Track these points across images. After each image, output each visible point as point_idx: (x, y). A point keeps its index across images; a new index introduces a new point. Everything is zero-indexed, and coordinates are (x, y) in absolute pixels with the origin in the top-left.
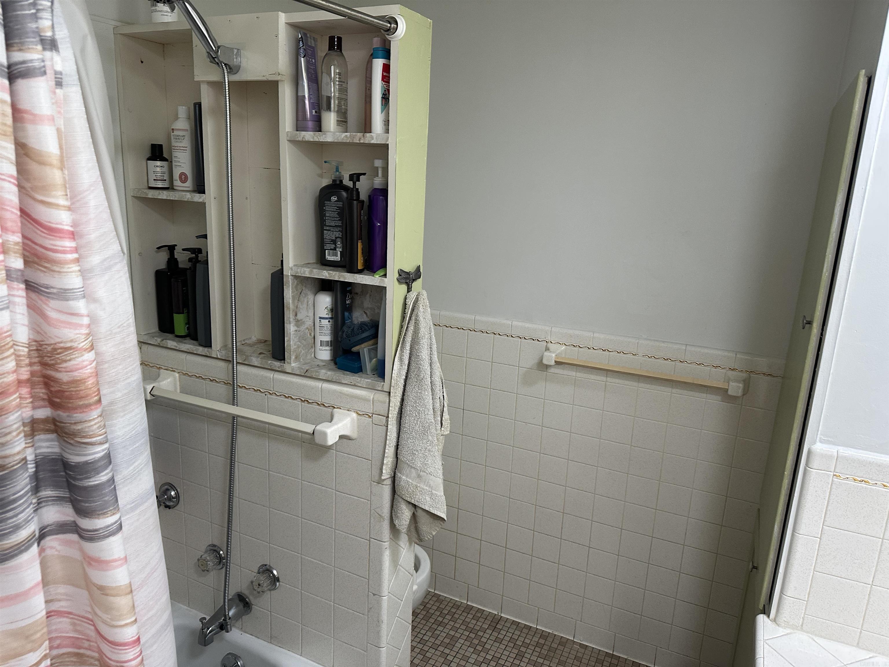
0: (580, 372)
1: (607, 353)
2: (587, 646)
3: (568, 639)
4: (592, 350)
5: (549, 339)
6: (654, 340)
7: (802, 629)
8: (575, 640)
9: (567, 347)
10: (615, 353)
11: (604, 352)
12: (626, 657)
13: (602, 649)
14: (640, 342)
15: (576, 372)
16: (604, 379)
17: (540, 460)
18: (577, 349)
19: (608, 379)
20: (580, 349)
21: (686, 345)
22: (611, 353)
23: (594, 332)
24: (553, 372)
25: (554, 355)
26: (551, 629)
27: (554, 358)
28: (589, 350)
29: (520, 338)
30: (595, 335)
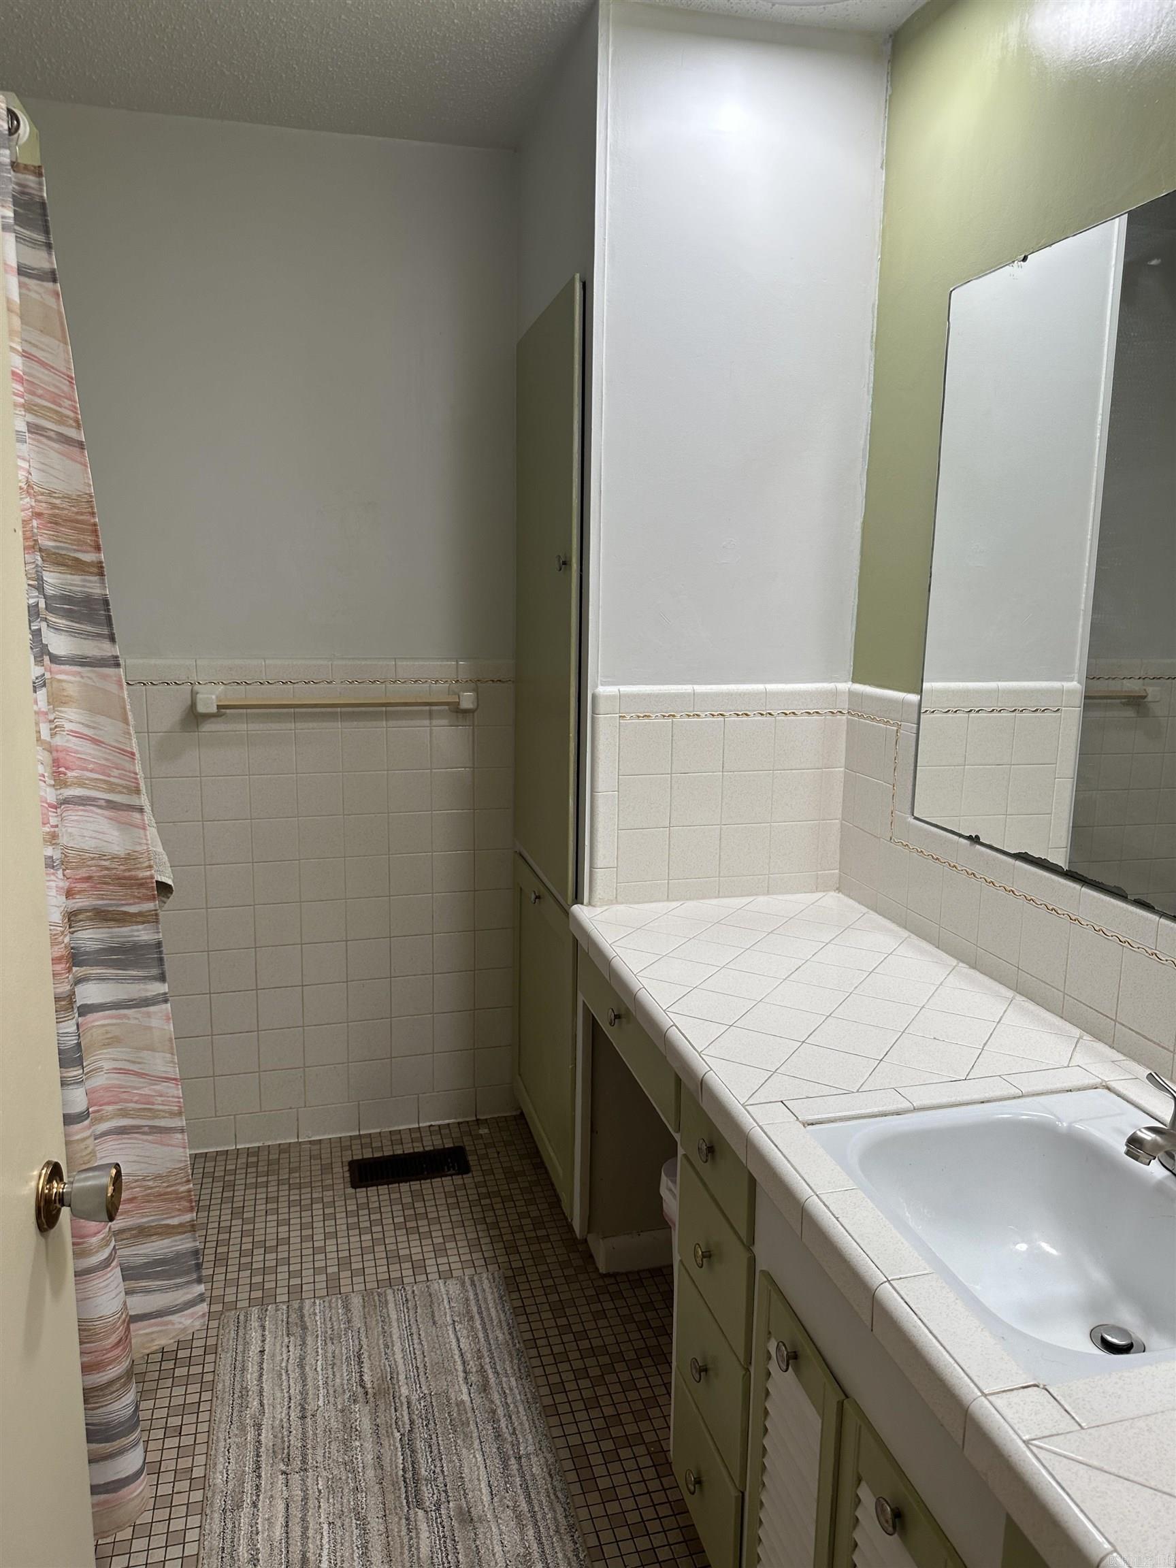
0: (253, 722)
1: (290, 686)
2: (320, 1140)
3: (290, 1143)
4: (266, 686)
5: (194, 678)
6: (353, 659)
7: (617, 903)
8: (300, 1140)
9: (228, 687)
10: (302, 685)
11: (285, 686)
12: (378, 1130)
13: (343, 1135)
14: (335, 663)
15: (247, 723)
16: (292, 726)
17: (205, 876)
18: (242, 687)
19: (298, 724)
20: (248, 687)
21: (395, 659)
22: (295, 685)
23: (265, 659)
24: (209, 730)
25: (214, 697)
26: (259, 1141)
27: (215, 701)
28: (262, 686)
29: (144, 684)
30: (267, 662)
